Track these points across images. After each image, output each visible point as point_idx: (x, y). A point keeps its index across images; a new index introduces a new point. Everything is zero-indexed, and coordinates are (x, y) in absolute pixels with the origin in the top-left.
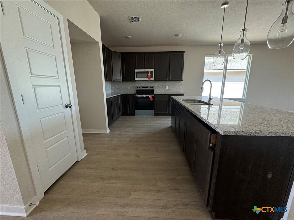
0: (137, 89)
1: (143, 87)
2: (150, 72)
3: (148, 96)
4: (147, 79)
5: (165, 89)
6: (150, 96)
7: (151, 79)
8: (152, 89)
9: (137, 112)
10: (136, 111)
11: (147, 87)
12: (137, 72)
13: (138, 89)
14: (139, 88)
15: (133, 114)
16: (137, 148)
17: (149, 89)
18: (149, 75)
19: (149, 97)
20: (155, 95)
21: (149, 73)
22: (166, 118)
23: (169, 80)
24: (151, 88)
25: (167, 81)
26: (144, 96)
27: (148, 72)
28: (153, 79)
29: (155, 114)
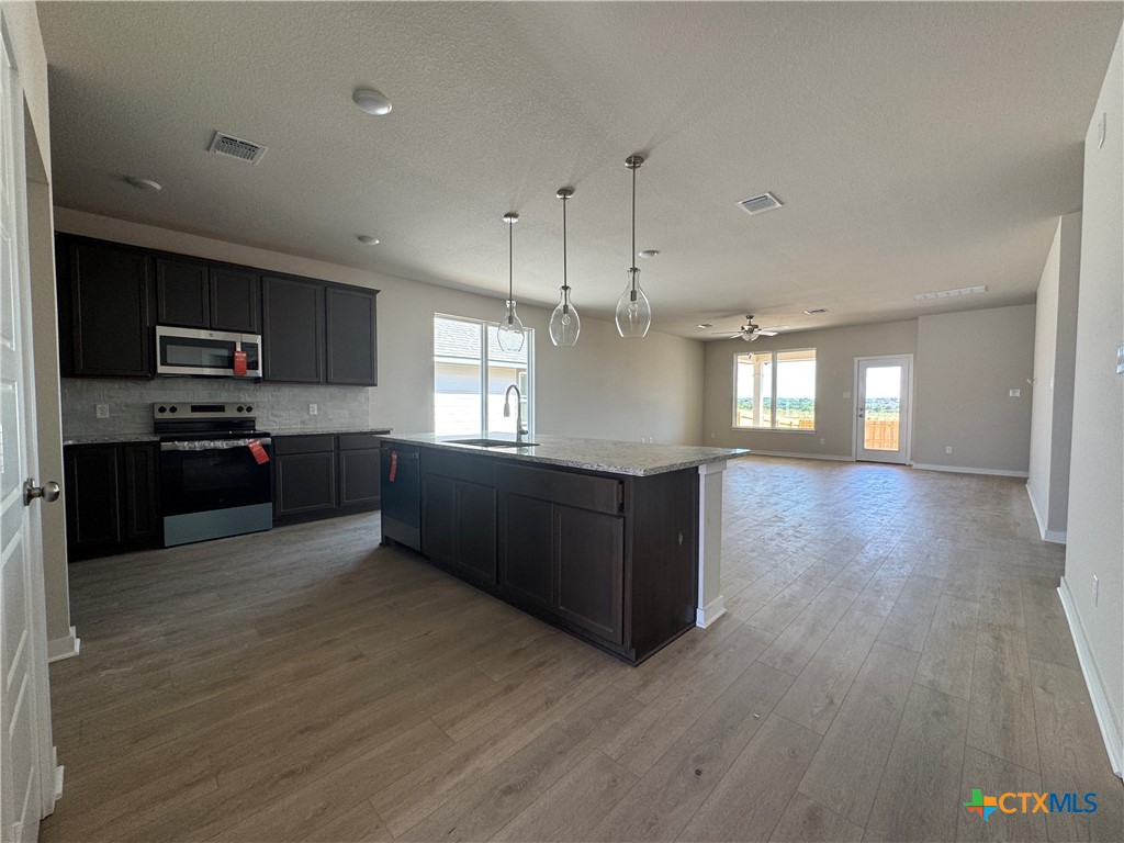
0: (159, 416)
1: (195, 409)
2: (245, 346)
3: (241, 443)
4: (229, 372)
5: (307, 417)
6: (254, 445)
7: (250, 373)
8: (245, 414)
9: (175, 525)
10: (170, 522)
11: (221, 408)
12: (166, 340)
13: (168, 415)
14: (173, 410)
15: (156, 541)
16: (328, 639)
17: (231, 413)
18: (240, 356)
19: (246, 448)
20: (274, 438)
21: (239, 349)
22: (334, 524)
23: (327, 382)
24: (240, 409)
25: (319, 383)
26: (221, 444)
27: (235, 343)
28: (260, 373)
29: (280, 521)
